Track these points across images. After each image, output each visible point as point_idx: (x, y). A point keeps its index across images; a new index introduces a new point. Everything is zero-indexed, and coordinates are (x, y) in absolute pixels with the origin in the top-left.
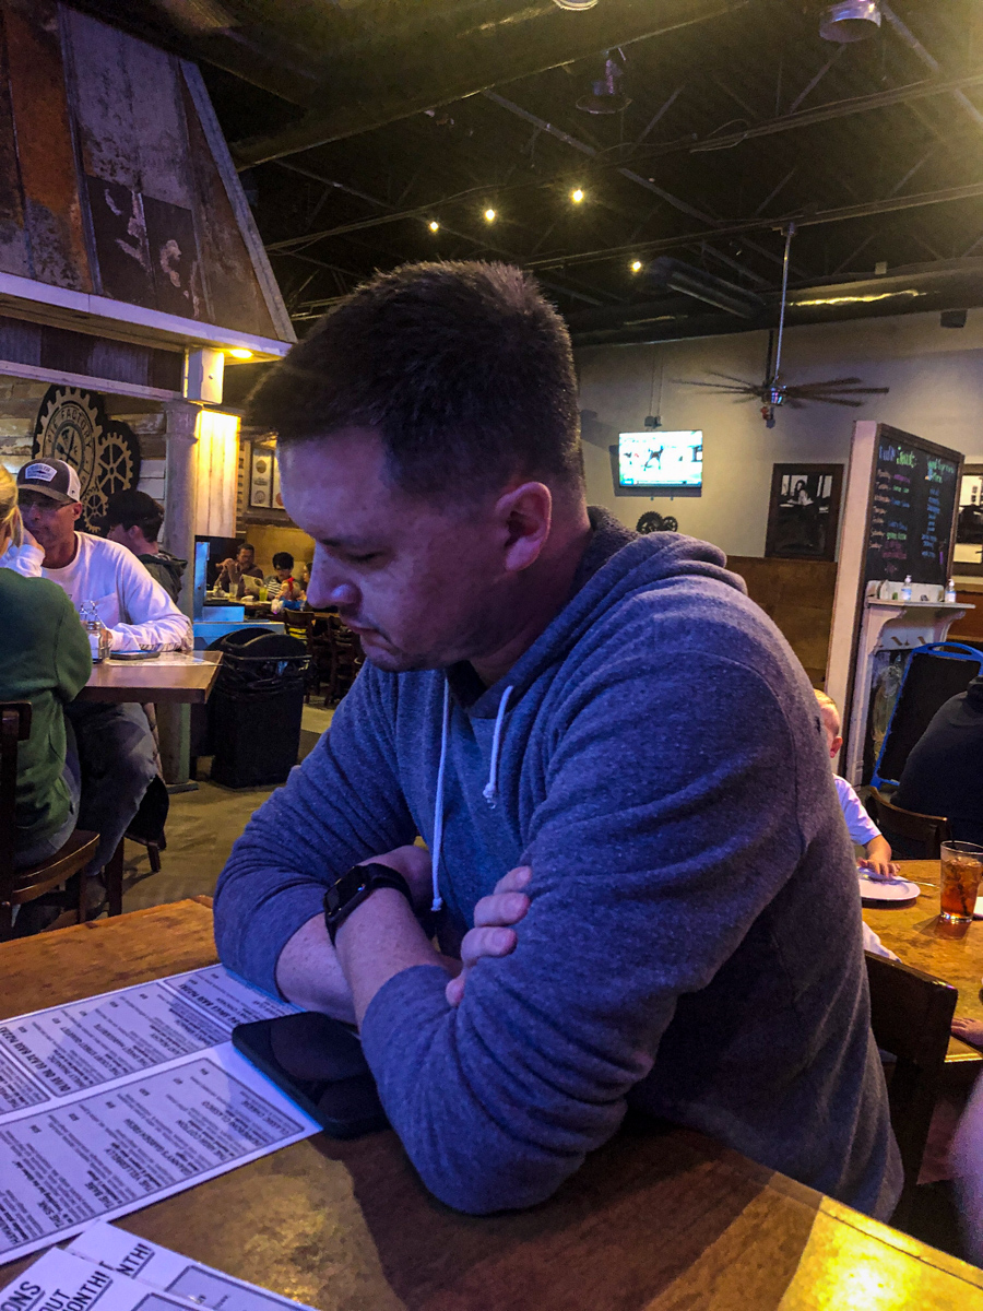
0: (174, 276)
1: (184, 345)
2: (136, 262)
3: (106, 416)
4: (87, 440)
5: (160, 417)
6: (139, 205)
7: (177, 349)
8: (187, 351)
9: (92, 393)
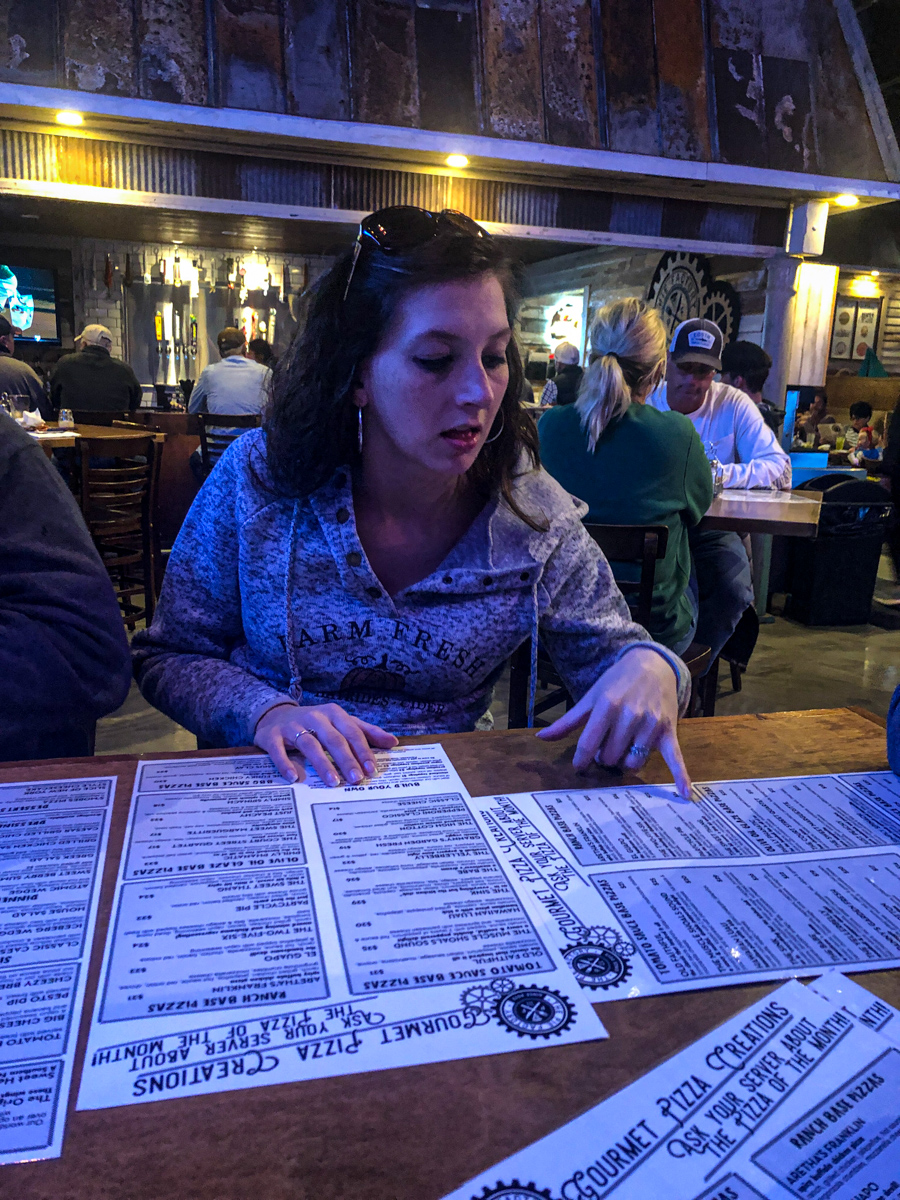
0: (787, 130)
1: (789, 201)
2: (753, 122)
3: (711, 277)
4: (692, 302)
5: (761, 273)
6: (758, 67)
7: (781, 205)
8: (792, 205)
9: (700, 257)
